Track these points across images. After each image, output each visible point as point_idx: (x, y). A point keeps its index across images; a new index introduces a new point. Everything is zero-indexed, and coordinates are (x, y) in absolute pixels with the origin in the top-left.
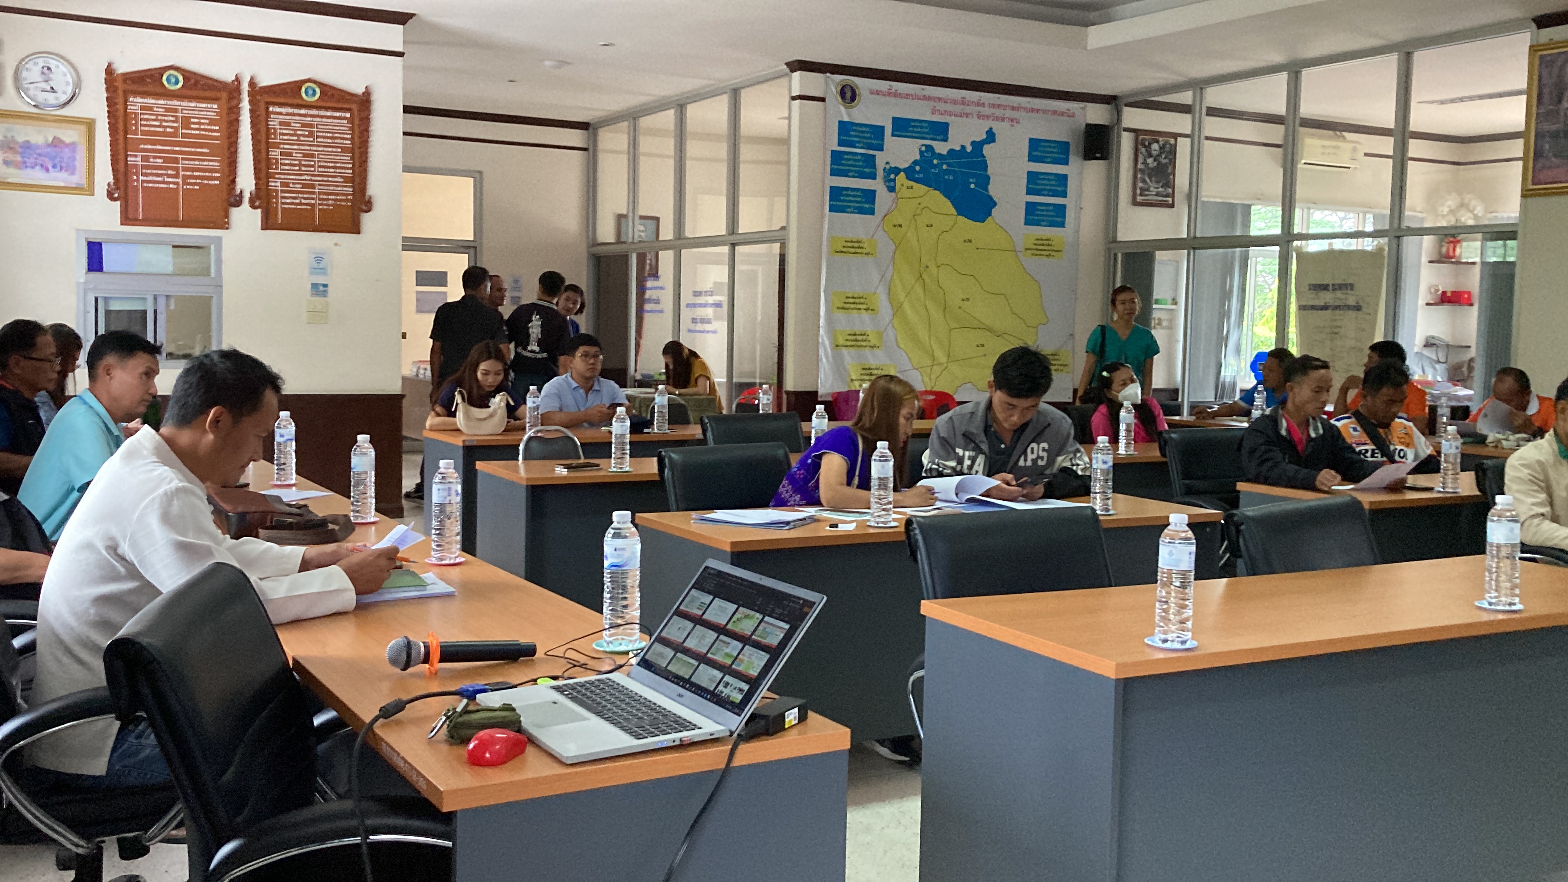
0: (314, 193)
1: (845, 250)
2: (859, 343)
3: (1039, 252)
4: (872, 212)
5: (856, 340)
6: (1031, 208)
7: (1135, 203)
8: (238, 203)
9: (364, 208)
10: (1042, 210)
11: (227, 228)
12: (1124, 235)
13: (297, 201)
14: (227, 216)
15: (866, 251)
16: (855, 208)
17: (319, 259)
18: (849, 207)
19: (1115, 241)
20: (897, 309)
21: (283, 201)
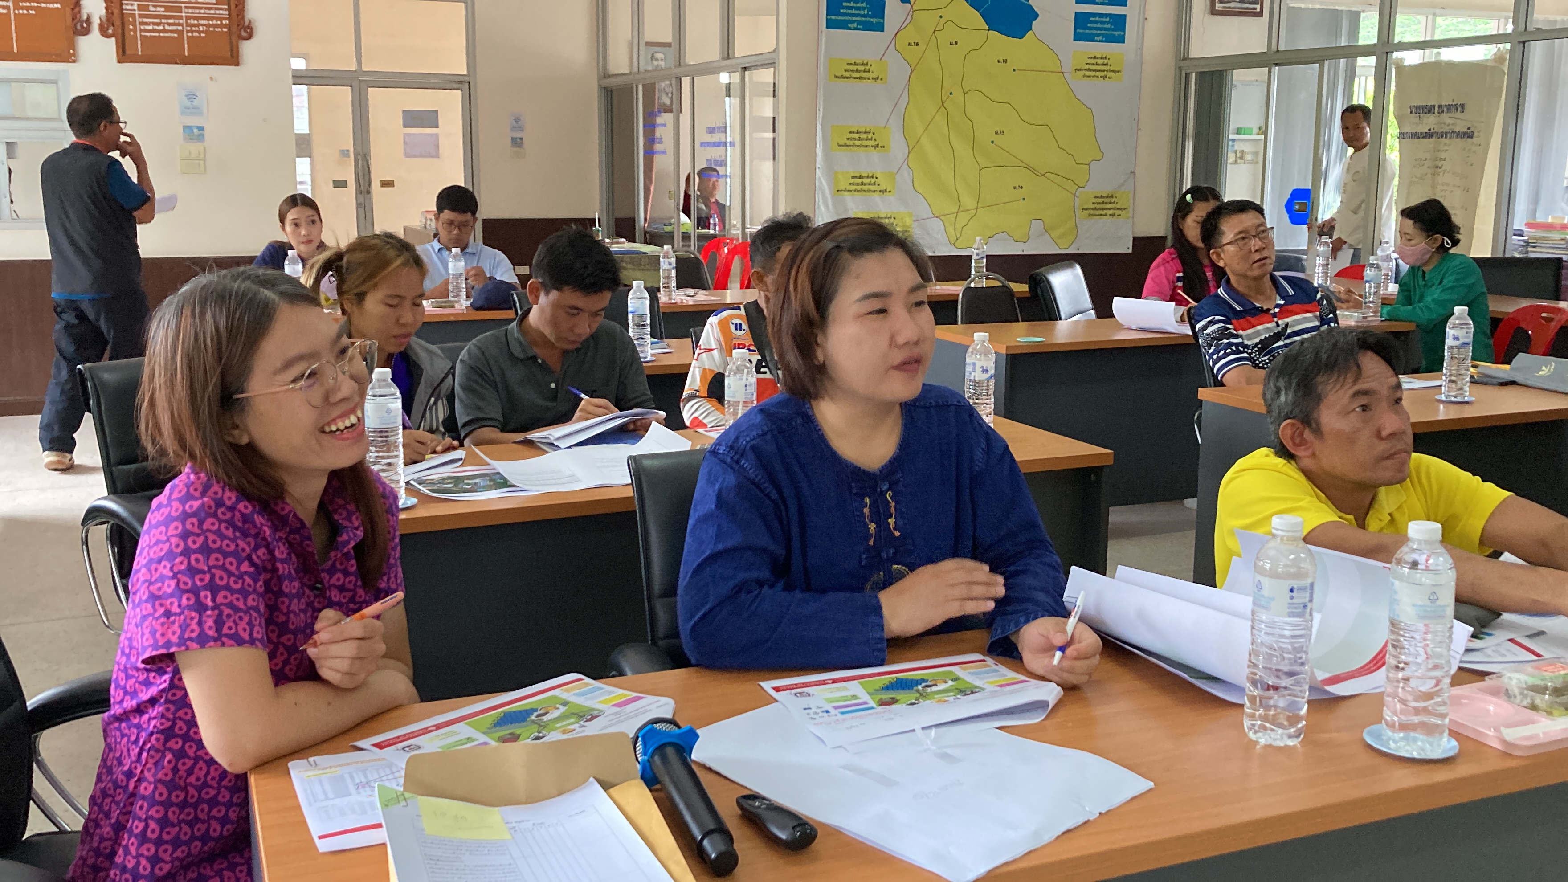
0: (181, 18)
1: (847, 74)
2: (866, 188)
3: (1092, 74)
4: (880, 28)
5: (862, 184)
6: (1081, 20)
7: (1214, 12)
8: (86, 31)
9: (243, 34)
10: (1096, 22)
11: (74, 61)
12: (1197, 51)
13: (161, 28)
14: (72, 45)
15: (875, 75)
16: (859, 23)
17: (191, 97)
18: (852, 22)
19: (1186, 58)
20: (913, 146)
21: (142, 27)
